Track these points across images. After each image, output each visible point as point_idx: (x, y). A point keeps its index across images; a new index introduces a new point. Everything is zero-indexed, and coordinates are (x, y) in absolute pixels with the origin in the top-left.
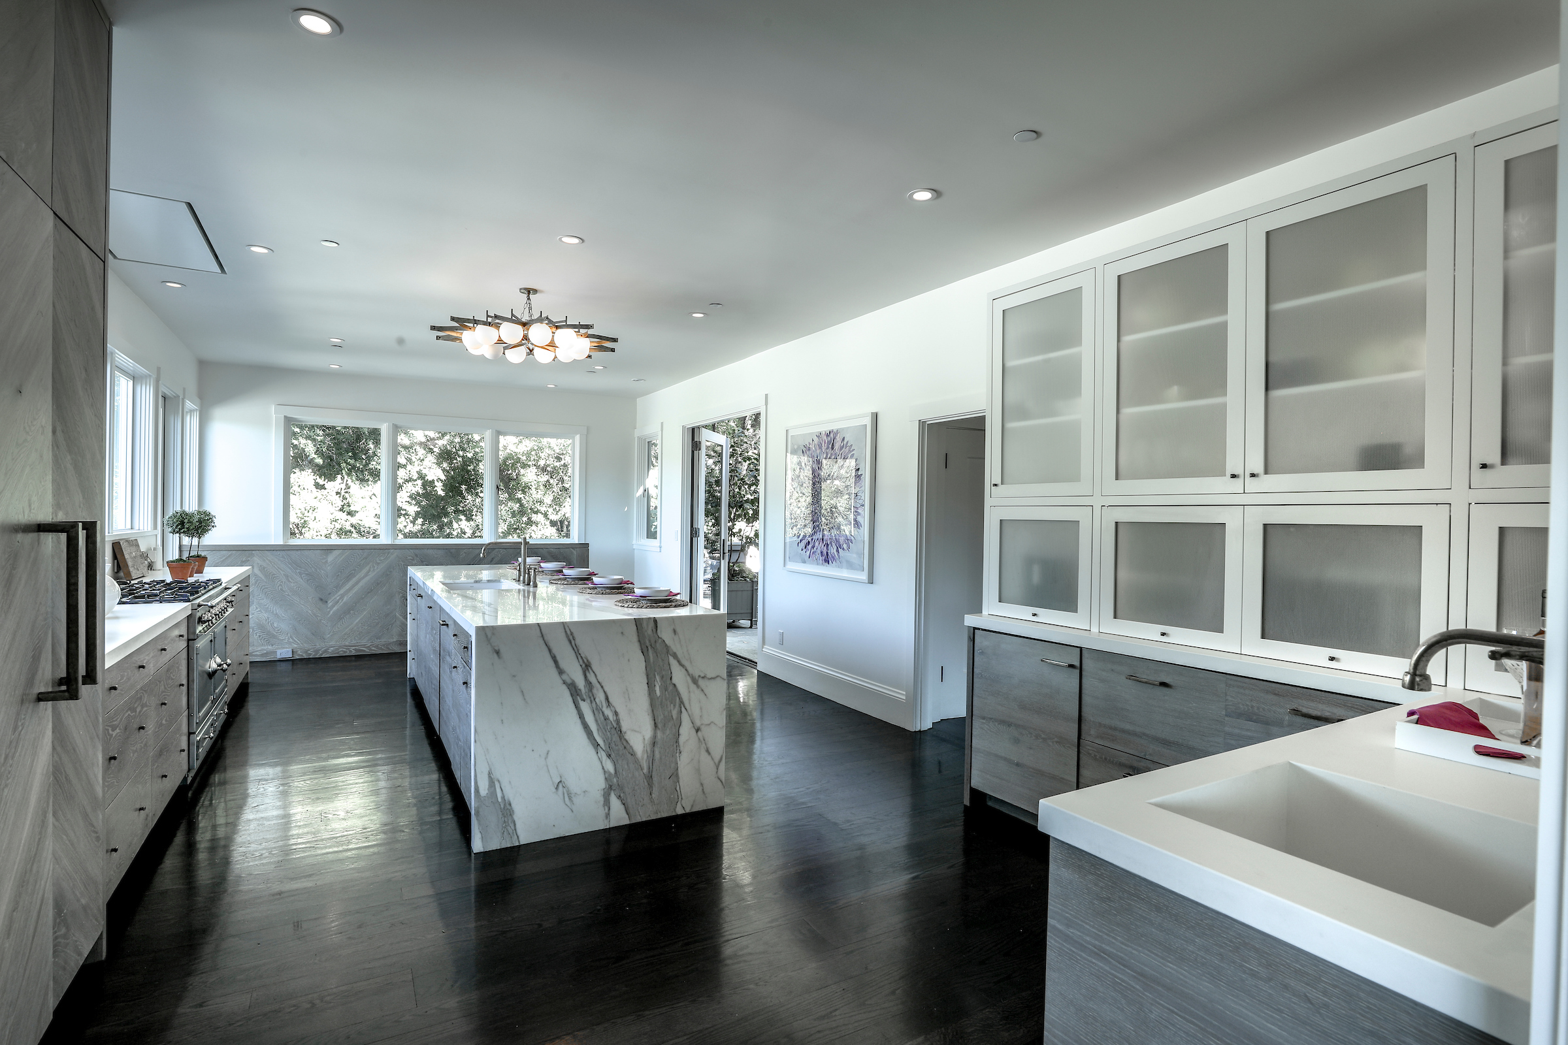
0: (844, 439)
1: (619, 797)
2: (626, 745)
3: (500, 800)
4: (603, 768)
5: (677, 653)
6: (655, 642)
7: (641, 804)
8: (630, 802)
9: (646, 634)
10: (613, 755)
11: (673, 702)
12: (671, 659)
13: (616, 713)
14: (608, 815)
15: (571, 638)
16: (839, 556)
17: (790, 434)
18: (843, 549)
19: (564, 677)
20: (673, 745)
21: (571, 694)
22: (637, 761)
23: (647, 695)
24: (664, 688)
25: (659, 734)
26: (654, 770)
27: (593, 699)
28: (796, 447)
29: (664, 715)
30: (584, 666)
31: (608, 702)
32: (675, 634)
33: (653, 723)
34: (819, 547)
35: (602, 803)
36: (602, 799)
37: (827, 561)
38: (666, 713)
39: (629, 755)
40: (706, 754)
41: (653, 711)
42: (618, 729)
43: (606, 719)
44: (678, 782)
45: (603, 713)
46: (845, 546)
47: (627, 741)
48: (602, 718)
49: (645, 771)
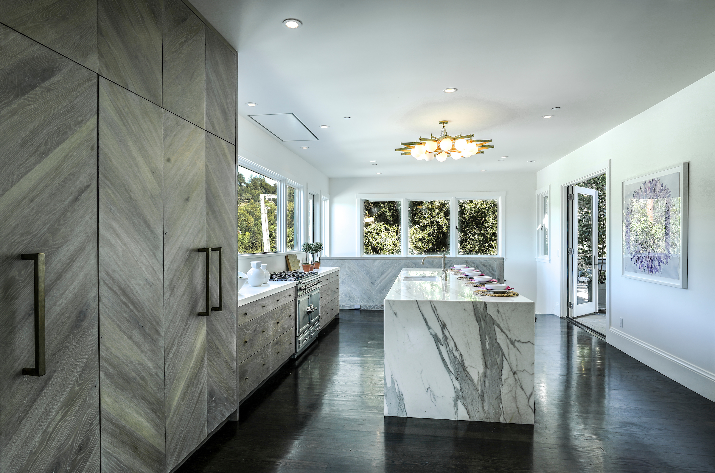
0: (662, 184)
1: (463, 404)
2: (467, 374)
3: (397, 391)
4: (453, 385)
5: (500, 324)
6: (486, 316)
7: (477, 411)
8: (470, 408)
9: (479, 311)
10: (459, 379)
11: (497, 353)
12: (496, 327)
13: (461, 355)
14: (456, 413)
15: (435, 309)
16: (660, 268)
17: (625, 184)
18: (663, 263)
19: (431, 331)
20: (498, 380)
21: (435, 341)
22: (474, 385)
23: (480, 348)
24: (491, 345)
25: (488, 372)
26: (485, 392)
27: (447, 345)
28: (629, 193)
29: (491, 361)
30: (442, 326)
31: (456, 348)
32: (499, 313)
33: (485, 364)
34: (646, 262)
35: (453, 405)
36: (453, 403)
37: (651, 271)
38: (493, 360)
39: (470, 381)
40: (520, 389)
41: (484, 357)
42: (462, 364)
43: (455, 357)
44: (501, 402)
45: (453, 353)
46: (665, 261)
47: (468, 372)
48: (453, 357)
49: (480, 392)
